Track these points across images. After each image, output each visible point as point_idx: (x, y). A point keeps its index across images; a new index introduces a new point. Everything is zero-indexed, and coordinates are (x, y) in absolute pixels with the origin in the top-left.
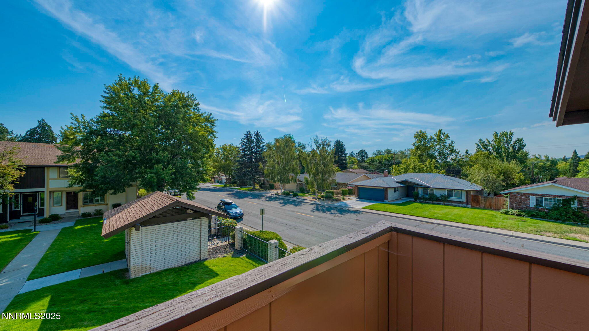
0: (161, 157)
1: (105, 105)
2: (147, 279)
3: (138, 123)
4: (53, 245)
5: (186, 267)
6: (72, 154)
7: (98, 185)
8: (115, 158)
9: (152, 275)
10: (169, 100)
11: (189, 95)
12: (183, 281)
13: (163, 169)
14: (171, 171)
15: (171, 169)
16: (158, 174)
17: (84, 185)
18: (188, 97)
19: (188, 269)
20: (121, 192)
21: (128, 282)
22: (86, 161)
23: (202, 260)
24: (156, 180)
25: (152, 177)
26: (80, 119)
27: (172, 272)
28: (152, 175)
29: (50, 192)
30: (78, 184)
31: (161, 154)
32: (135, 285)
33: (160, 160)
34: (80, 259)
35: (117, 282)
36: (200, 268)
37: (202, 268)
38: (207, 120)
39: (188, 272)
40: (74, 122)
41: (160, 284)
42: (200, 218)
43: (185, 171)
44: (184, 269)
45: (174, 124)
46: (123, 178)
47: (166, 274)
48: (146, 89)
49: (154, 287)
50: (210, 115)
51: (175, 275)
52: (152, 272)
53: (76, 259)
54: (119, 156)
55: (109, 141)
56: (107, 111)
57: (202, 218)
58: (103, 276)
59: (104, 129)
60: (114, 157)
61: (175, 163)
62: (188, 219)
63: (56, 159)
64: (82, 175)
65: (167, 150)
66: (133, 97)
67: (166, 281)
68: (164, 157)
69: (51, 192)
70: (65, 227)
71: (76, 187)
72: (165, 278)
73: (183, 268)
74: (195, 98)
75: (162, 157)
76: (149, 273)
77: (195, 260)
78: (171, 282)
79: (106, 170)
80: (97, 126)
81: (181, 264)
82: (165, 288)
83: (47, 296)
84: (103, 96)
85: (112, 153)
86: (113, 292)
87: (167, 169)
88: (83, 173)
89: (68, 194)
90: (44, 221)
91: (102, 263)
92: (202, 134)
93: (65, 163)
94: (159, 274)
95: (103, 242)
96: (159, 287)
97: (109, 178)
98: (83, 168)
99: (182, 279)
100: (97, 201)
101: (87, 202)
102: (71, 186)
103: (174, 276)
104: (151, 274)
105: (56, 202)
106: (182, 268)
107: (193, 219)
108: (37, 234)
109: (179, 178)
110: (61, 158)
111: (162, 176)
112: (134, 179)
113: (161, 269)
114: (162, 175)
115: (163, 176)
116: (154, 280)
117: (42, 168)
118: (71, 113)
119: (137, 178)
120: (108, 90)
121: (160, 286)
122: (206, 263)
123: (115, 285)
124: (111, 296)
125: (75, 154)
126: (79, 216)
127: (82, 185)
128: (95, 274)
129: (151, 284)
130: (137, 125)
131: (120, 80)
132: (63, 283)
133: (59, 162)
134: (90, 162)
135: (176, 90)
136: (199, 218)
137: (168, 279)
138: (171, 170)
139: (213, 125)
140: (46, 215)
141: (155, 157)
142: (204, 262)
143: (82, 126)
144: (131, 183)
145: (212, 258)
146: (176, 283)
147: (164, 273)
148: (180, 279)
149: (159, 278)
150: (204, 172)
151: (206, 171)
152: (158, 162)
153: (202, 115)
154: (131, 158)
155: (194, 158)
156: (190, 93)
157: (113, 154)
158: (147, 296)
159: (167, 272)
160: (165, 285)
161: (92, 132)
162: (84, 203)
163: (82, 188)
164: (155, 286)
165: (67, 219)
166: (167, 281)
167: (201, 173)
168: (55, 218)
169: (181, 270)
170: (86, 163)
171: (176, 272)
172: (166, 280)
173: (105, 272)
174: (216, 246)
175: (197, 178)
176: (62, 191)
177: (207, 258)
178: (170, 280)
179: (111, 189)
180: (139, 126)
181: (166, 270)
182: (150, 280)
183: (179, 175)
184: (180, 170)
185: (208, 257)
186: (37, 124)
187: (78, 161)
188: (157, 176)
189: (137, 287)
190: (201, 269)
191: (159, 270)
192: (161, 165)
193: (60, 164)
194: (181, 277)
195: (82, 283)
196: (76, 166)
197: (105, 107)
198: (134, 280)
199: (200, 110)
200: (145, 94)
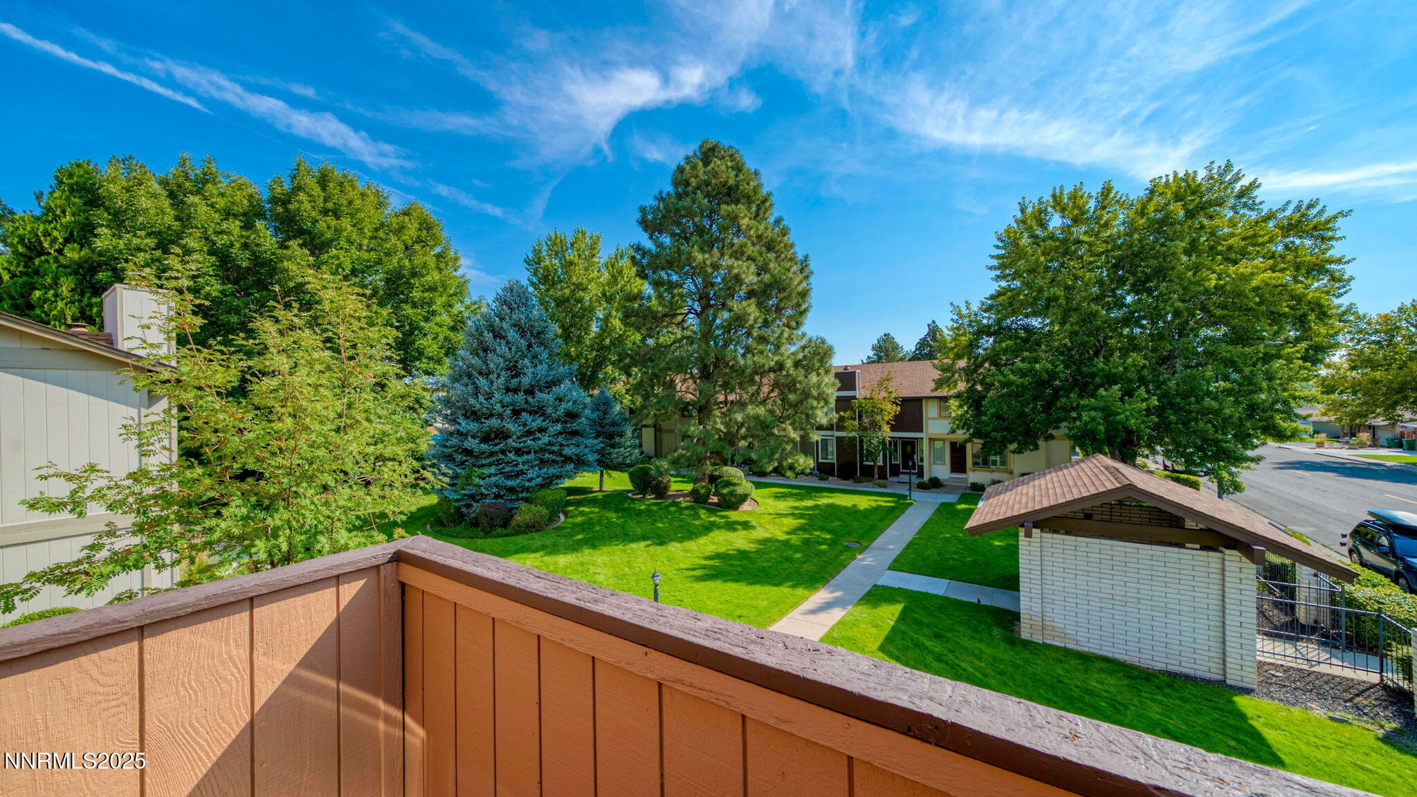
0: (1117, 367)
1: (998, 273)
2: (1054, 655)
3: (1058, 293)
4: (924, 527)
5: (1165, 679)
6: (953, 375)
7: (989, 433)
8: (1014, 378)
9: (1067, 652)
10: (1142, 213)
11: (1214, 171)
12: (1141, 711)
13: (1122, 400)
14: (1145, 404)
15: (1146, 400)
16: (1108, 412)
17: (971, 431)
18: (1212, 178)
19: (1169, 686)
20: (1031, 450)
21: (1014, 641)
22: (973, 385)
23: (1231, 687)
24: (1102, 428)
25: (1093, 419)
26: (964, 311)
27: (1117, 672)
28: (1093, 413)
29: (930, 439)
30: (962, 428)
31: (1118, 360)
32: (1025, 654)
33: (1115, 375)
34: (950, 563)
35: (997, 631)
36: (1213, 704)
37: (1222, 710)
38: (1294, 227)
39: (1165, 696)
40: (955, 317)
41: (1079, 683)
42: (1221, 552)
43: (1198, 402)
44: (1156, 680)
45: (1161, 273)
46: (1032, 421)
47: (1101, 669)
48: (1079, 208)
49: (1061, 682)
50: (1310, 206)
51: (1126, 682)
52: (1068, 646)
53: (947, 560)
54: (1023, 374)
55: (1004, 344)
56: (1004, 284)
57: (1227, 552)
58: (976, 608)
59: (999, 322)
60: (1011, 376)
61: (1164, 383)
62: (1187, 545)
63: (933, 385)
64: (967, 412)
65: (1136, 348)
66: (1052, 237)
67: (1095, 684)
68: (1125, 368)
69: (932, 440)
70: (945, 501)
71: (961, 435)
72: (1096, 676)
73: (1155, 676)
74: (1238, 173)
75: (1121, 369)
76: (1063, 645)
77: (1199, 674)
78: (1106, 694)
79: (999, 403)
80: (989, 318)
81: (1153, 663)
82: (1087, 698)
83: (900, 602)
84: (993, 257)
85: (1009, 367)
86: (983, 647)
87: (1134, 399)
88: (969, 408)
89: (953, 444)
90: (922, 487)
91: (980, 584)
92: (1263, 281)
93: (944, 392)
94: (1086, 658)
95: (992, 545)
96: (1072, 687)
97: (1008, 419)
98: (969, 398)
99: (1140, 702)
100: (995, 463)
101: (978, 464)
102: (953, 431)
103: (1119, 683)
104: (1065, 650)
105: (938, 458)
106: (1151, 675)
107: (1201, 549)
108: (911, 504)
109: (1177, 424)
110: (940, 383)
111: (1118, 417)
112: (1056, 424)
113: (1091, 650)
114: (1119, 414)
115: (1122, 416)
116: (1066, 667)
117: (919, 400)
118: (951, 304)
119: (1060, 420)
120: (1002, 241)
121: (1077, 687)
122: (1242, 701)
123: (991, 635)
124: (976, 652)
125: (957, 375)
126: (966, 488)
127: (968, 430)
128: (965, 599)
129: (1059, 671)
130: (1056, 299)
131: (1023, 211)
132: (921, 593)
133: (936, 389)
134: (979, 388)
135: (1167, 176)
136: (1215, 550)
137: (1102, 683)
138: (1144, 400)
139: (1323, 239)
140: (926, 478)
141: (1103, 370)
142: (1236, 695)
143: (966, 321)
144: (1050, 431)
145: (1273, 698)
146: (1119, 703)
147: (1098, 665)
148: (1135, 702)
149: (1080, 667)
150: (1278, 406)
151: (1285, 403)
152: (1110, 380)
153: (1270, 216)
154: (1045, 377)
155: (1235, 362)
156: (1215, 166)
157: (1011, 370)
158: (1042, 692)
159: (1104, 665)
160: (1090, 692)
161: (983, 331)
162: (975, 464)
163: (967, 436)
164: (1065, 680)
165: (952, 489)
166: (1099, 686)
167: (1264, 411)
168: (935, 484)
169: (1147, 679)
170: (971, 390)
171: (1130, 677)
172: (1097, 682)
173: (983, 602)
174: (1306, 667)
175: (1248, 425)
176: (944, 440)
177: (1253, 690)
178: (1107, 688)
179: (1012, 442)
180: (1062, 301)
181: (1105, 659)
182: (1061, 661)
183: (1174, 414)
184: (1178, 400)
185: (1255, 687)
186: (926, 331)
187: (962, 386)
188: (1105, 418)
189: (1026, 661)
190: (1214, 709)
191: (1087, 649)
192: (1116, 387)
193: (938, 393)
194: (1139, 696)
195: (945, 604)
196: (958, 396)
197: (998, 277)
198: (1027, 644)
199: (1261, 203)
200: (1076, 221)
